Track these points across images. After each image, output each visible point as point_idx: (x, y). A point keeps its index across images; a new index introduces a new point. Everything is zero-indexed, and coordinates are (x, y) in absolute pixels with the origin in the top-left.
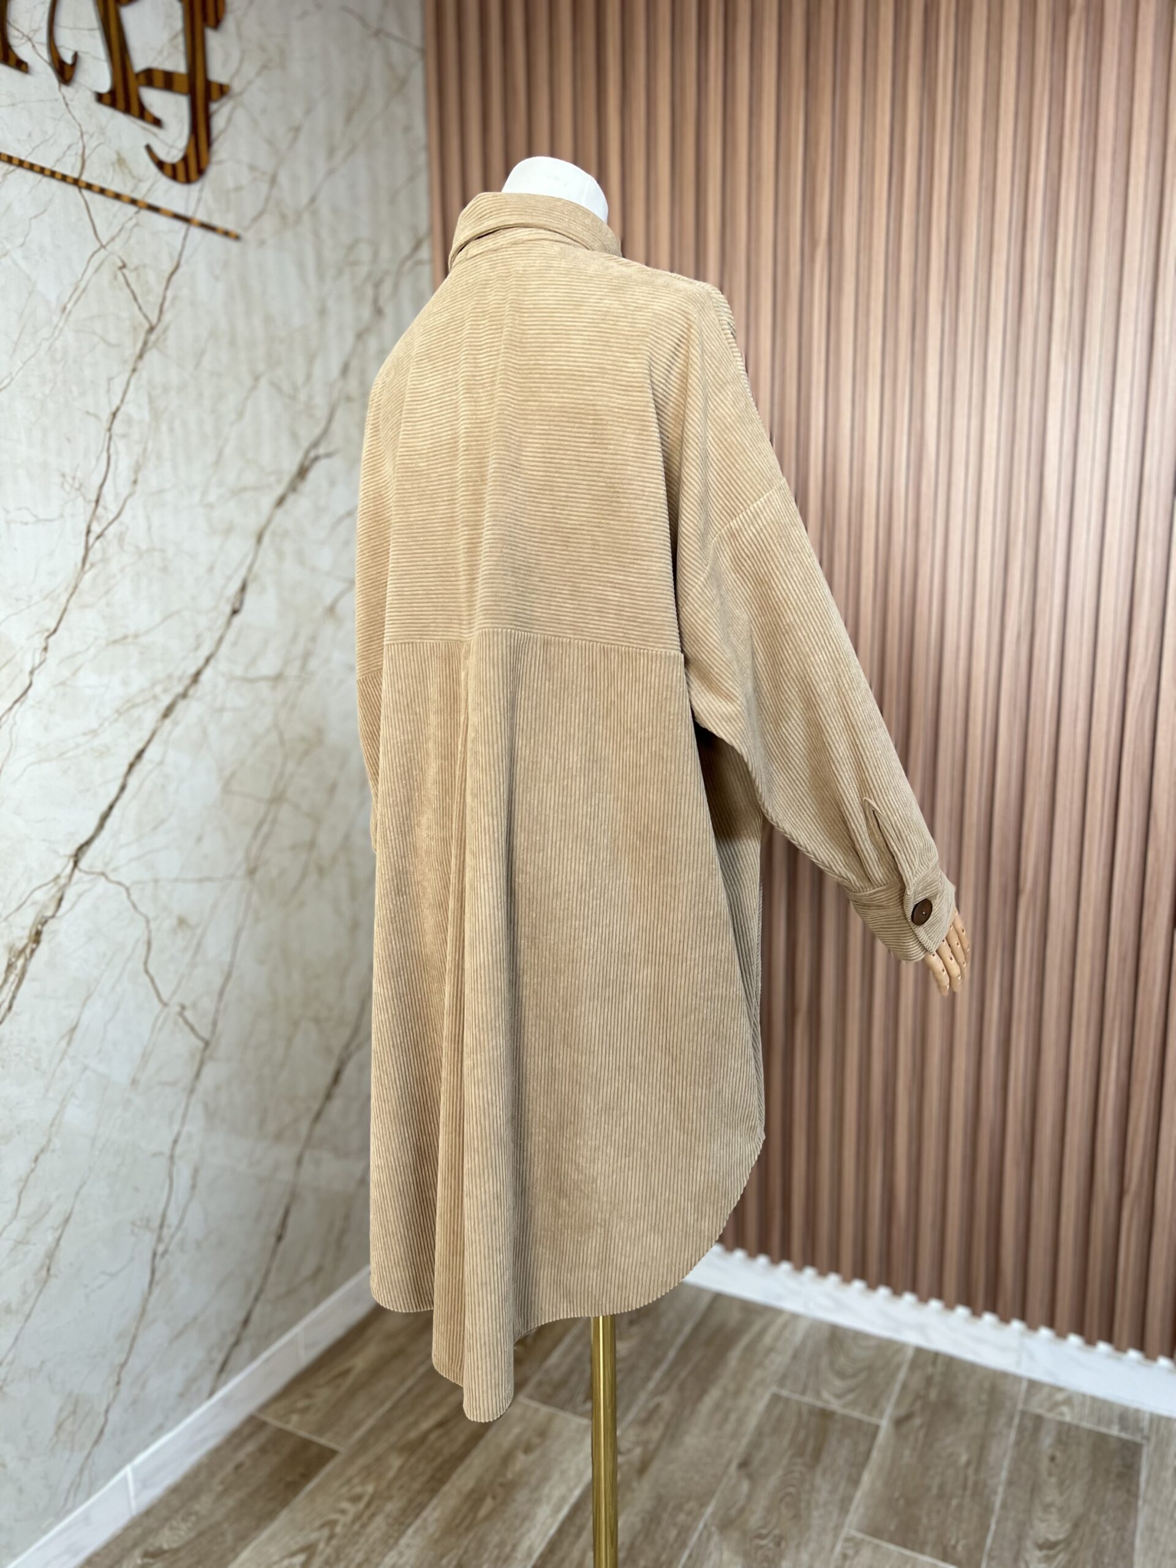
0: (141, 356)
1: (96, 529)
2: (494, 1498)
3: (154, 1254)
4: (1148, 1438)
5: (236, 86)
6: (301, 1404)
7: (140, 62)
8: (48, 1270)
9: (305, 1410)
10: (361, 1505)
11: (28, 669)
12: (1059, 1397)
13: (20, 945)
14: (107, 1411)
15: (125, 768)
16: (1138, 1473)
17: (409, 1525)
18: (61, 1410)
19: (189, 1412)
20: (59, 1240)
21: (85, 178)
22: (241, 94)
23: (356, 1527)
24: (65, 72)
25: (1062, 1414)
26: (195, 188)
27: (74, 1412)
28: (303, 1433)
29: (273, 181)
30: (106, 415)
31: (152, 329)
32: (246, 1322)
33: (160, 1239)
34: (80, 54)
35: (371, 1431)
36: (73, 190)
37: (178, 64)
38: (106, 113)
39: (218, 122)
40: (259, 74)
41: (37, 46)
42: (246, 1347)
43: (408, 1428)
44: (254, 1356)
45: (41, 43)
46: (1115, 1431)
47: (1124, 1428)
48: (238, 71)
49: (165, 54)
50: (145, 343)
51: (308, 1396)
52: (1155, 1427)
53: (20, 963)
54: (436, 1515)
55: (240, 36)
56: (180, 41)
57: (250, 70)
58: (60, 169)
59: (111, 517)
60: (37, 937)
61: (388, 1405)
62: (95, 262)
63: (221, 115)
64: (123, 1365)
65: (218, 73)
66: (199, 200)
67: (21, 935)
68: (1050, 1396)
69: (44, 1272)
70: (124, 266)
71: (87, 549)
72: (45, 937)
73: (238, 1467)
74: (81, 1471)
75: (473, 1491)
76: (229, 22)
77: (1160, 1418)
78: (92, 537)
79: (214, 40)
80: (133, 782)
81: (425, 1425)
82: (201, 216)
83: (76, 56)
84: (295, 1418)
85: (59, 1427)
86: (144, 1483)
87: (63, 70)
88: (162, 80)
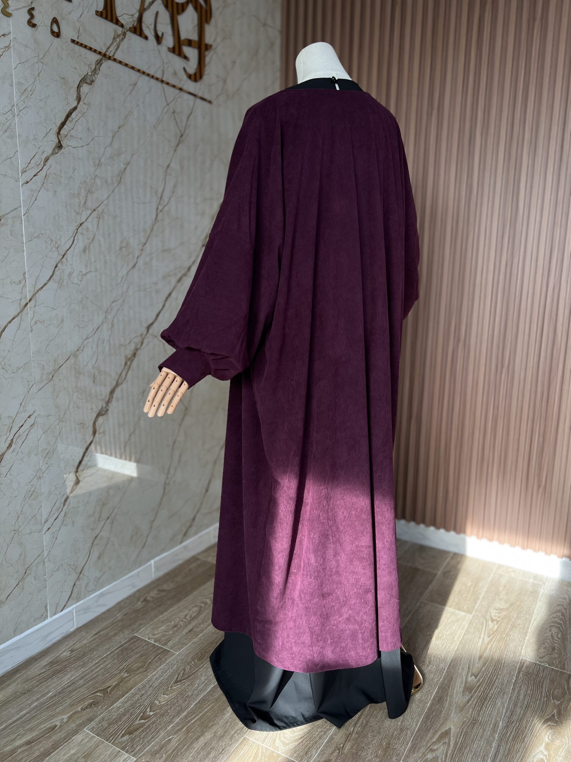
0: (177, 145)
1: (160, 208)
3: (165, 484)
5: (214, 47)
7: (183, 36)
11: (136, 256)
12: (510, 570)
13: (129, 356)
14: (147, 537)
15: (164, 299)
18: (133, 531)
19: (173, 547)
21: (164, 79)
25: (511, 575)
26: (199, 84)
27: (137, 533)
29: (225, 82)
30: (166, 166)
31: (182, 136)
32: (194, 519)
33: (167, 478)
34: (164, 33)
36: (159, 84)
37: (195, 37)
38: (171, 55)
39: (207, 59)
40: (222, 41)
42: (193, 529)
44: (196, 533)
45: (152, 30)
46: (531, 580)
47: (535, 580)
48: (215, 40)
49: (192, 33)
50: (179, 141)
53: (129, 363)
55: (216, 26)
56: (196, 28)
57: (219, 39)
58: (156, 75)
59: (165, 203)
60: (134, 355)
62: (165, 110)
63: (209, 57)
64: (153, 521)
65: (208, 39)
66: (200, 88)
67: (129, 353)
68: (507, 569)
70: (174, 112)
71: (157, 215)
72: (137, 355)
73: (191, 570)
74: (137, 557)
76: (213, 21)
78: (159, 211)
79: (208, 28)
80: (167, 304)
82: (200, 94)
83: (163, 34)
85: (132, 537)
86: (157, 569)
87: (159, 39)
88: (190, 43)
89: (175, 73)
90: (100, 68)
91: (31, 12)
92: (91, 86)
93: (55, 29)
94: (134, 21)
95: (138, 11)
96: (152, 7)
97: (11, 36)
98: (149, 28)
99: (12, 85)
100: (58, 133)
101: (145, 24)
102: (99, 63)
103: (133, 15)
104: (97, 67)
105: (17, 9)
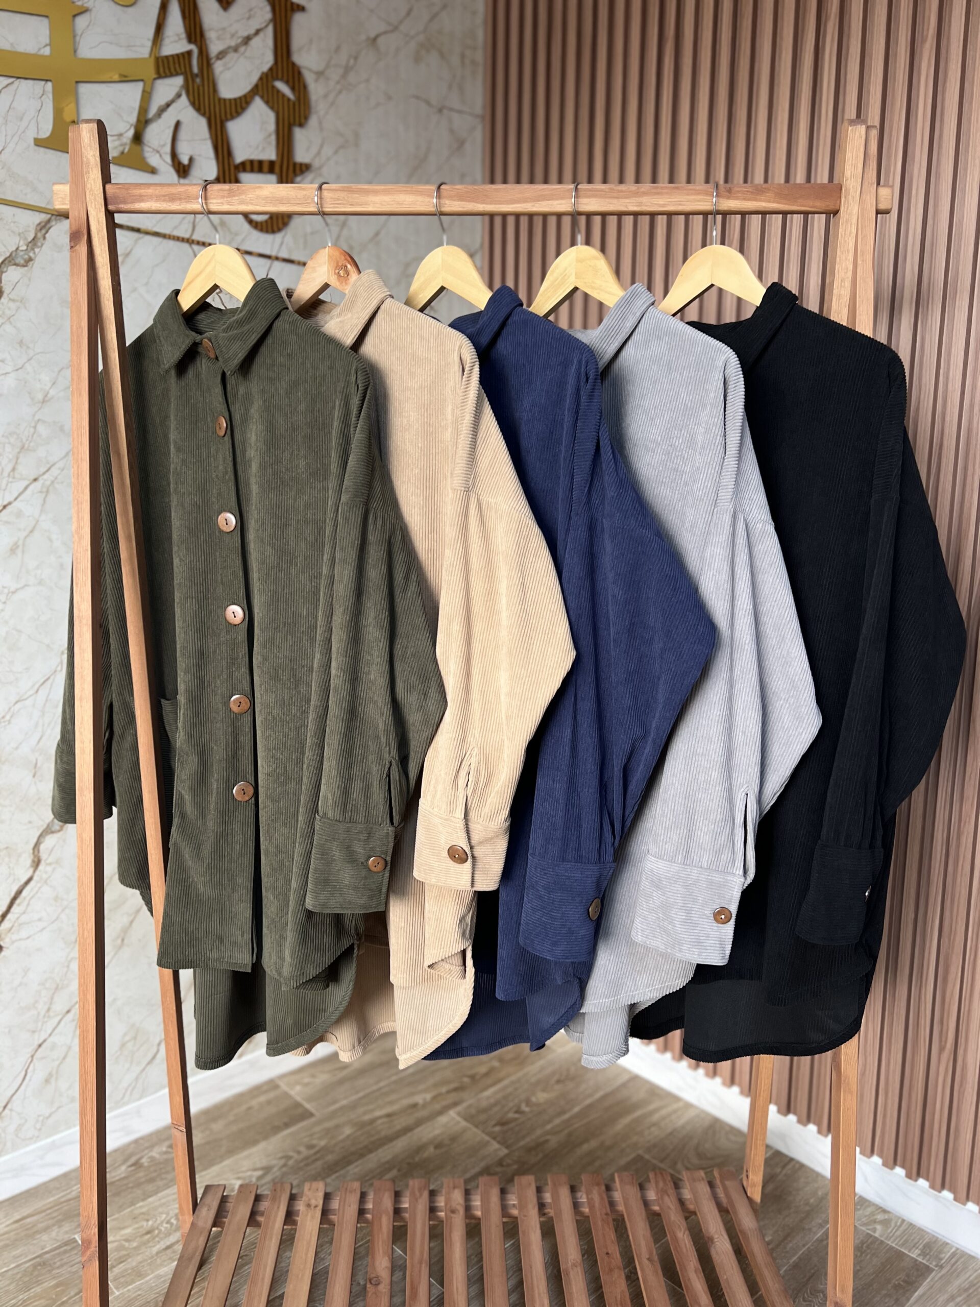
2: (399, 1170)
4: (941, 1267)
5: (316, 164)
6: (306, 1080)
7: (240, 157)
8: (123, 940)
9: (307, 1085)
10: (312, 1152)
12: (880, 1217)
16: (915, 1291)
17: (336, 1172)
18: (125, 1034)
20: (132, 922)
21: (195, 237)
22: (320, 168)
23: (302, 1164)
24: (183, 170)
25: (874, 1230)
26: (278, 237)
27: (135, 1038)
28: (298, 1099)
34: (196, 157)
35: (342, 1108)
36: (186, 246)
37: (270, 154)
40: (336, 152)
41: (164, 156)
43: (365, 1113)
45: (166, 153)
46: (914, 1254)
47: (923, 1254)
48: (319, 153)
49: (260, 148)
51: (313, 1076)
52: (953, 1260)
54: (356, 1170)
55: (321, 129)
56: (273, 138)
57: (328, 151)
58: (176, 233)
61: (361, 1094)
65: (301, 155)
66: (282, 243)
68: (873, 1214)
69: (119, 941)
73: (250, 1108)
74: (137, 1079)
75: (388, 1162)
76: (313, 121)
77: (964, 1254)
79: (299, 134)
81: (378, 1113)
82: (284, 254)
83: (191, 160)
84: (298, 1088)
85: (123, 1045)
88: (257, 166)
89: (221, 224)
90: (47, 235)
92: (26, 268)
94: (125, 144)
95: (132, 125)
96: (165, 115)
98: (158, 152)
101: (150, 147)
102: (44, 227)
103: (120, 135)
104: (40, 235)
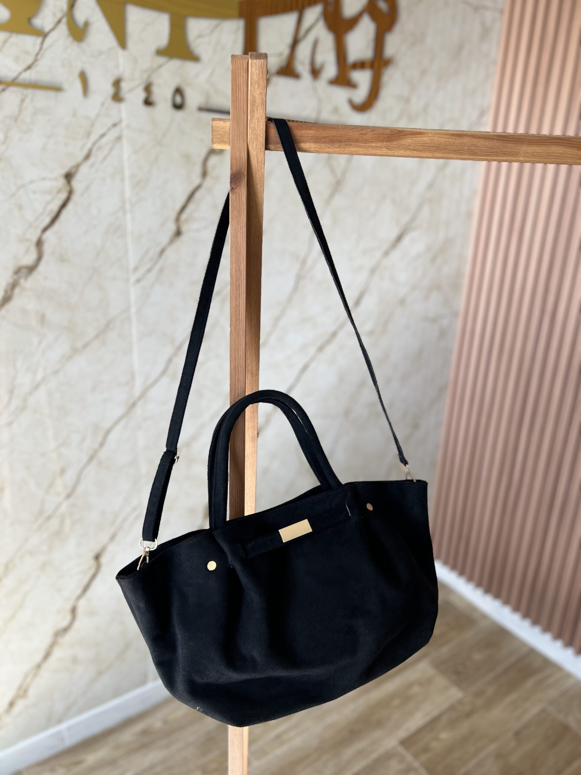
1: (302, 274)
5: (396, 60)
7: (352, 58)
22: (399, 61)
26: (368, 114)
29: (408, 101)
31: (339, 183)
34: (325, 63)
37: (368, 55)
38: (333, 89)
39: (384, 80)
40: (409, 49)
41: (306, 65)
45: (308, 63)
49: (363, 51)
50: (335, 190)
55: (402, 33)
56: (372, 44)
63: (388, 74)
65: (388, 53)
71: (297, 283)
76: (398, 28)
79: (388, 37)
83: (322, 65)
87: (315, 73)
88: (360, 65)
89: (336, 110)
91: (148, 89)
92: (221, 155)
93: (178, 100)
94: (283, 61)
95: (289, 45)
96: (309, 35)
97: (124, 124)
98: (303, 63)
99: (123, 180)
100: (177, 219)
101: (298, 60)
103: (281, 54)
105: (131, 90)
